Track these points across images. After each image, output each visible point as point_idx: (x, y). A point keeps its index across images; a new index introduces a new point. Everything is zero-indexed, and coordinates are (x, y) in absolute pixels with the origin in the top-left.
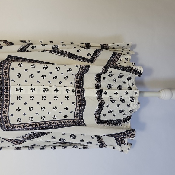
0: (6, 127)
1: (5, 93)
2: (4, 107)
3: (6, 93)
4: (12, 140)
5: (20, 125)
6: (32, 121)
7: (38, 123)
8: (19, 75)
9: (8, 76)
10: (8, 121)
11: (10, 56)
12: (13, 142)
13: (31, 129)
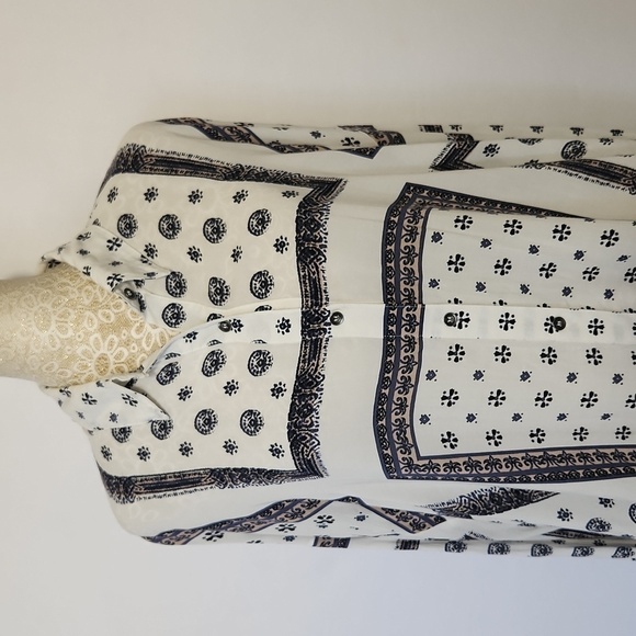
0: (402, 466)
1: (404, 333)
2: (398, 385)
3: (409, 334)
4: (398, 514)
5: (454, 460)
6: (496, 444)
7: (519, 456)
8: (457, 263)
9: (415, 267)
10: (411, 441)
11: (412, 185)
12: (401, 522)
13: (494, 479)
